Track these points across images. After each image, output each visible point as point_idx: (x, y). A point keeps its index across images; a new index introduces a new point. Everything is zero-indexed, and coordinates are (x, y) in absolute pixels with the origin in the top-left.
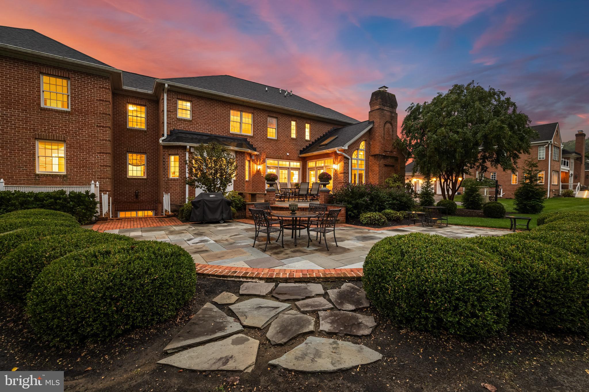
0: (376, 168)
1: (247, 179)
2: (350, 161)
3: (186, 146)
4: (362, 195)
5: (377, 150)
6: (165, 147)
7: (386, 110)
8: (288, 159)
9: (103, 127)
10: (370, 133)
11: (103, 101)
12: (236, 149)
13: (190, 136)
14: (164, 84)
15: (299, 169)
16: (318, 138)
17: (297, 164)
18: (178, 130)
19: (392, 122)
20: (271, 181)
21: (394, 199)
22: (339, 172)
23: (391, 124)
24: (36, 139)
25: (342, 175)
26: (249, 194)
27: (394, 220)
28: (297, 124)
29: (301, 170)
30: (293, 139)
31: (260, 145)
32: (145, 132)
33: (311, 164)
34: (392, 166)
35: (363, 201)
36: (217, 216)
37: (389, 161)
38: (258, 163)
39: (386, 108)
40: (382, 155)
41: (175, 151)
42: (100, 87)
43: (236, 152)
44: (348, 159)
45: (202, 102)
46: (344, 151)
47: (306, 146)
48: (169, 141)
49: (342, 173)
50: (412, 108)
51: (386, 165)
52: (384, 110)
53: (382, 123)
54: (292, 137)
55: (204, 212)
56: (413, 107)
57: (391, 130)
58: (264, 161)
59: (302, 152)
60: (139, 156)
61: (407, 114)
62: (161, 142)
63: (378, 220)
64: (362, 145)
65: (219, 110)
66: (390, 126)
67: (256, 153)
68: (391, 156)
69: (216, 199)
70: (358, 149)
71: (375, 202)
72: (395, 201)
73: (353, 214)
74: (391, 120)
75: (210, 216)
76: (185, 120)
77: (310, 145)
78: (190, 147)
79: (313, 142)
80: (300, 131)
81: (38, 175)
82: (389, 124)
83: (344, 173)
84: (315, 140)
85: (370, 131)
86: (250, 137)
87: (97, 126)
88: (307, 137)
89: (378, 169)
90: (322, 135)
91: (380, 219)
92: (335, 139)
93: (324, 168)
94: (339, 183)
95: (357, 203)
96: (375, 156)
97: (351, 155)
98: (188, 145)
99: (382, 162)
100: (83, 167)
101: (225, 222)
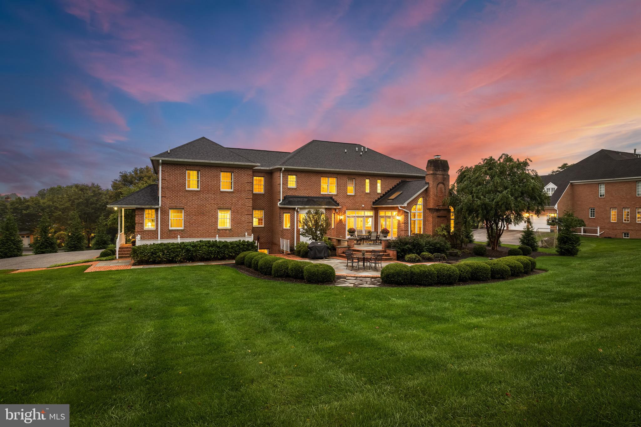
0: (431, 219)
1: (333, 227)
2: (409, 214)
3: (295, 208)
4: (406, 243)
5: (431, 206)
6: (280, 208)
7: (438, 174)
8: (363, 209)
9: (249, 199)
10: (426, 191)
11: (249, 183)
12: (326, 207)
13: (296, 200)
14: (282, 168)
15: (373, 216)
16: (388, 191)
17: (371, 213)
18: (289, 196)
19: (445, 182)
20: (352, 233)
21: (430, 245)
22: (401, 222)
23: (443, 184)
24: (219, 209)
25: (403, 224)
26: (336, 239)
27: (427, 259)
28: (370, 181)
29: (374, 217)
30: (367, 194)
31: (342, 201)
32: (263, 195)
33: (382, 213)
34: (445, 217)
35: (407, 247)
36: (322, 255)
37: (441, 213)
38: (341, 214)
39: (438, 173)
40: (435, 209)
41: (287, 211)
42: (247, 175)
43: (326, 209)
44: (408, 213)
45: (303, 175)
46: (404, 207)
47: (378, 198)
48: (284, 205)
49: (403, 223)
50: (461, 170)
51: (438, 217)
52: (437, 174)
53: (435, 185)
54: (366, 192)
55: (315, 253)
56: (463, 169)
57: (443, 189)
58: (345, 213)
59: (374, 203)
60: (259, 211)
61: (457, 175)
62: (279, 205)
63: (414, 259)
64: (421, 201)
65: (314, 178)
66: (443, 186)
67: (339, 207)
68: (444, 208)
69: (321, 245)
70: (416, 205)
71: (416, 248)
72: (431, 247)
73: (401, 255)
74: (444, 181)
75: (318, 255)
76: (293, 189)
77: (381, 197)
78: (298, 208)
79: (383, 194)
80: (373, 186)
81: (219, 230)
82: (442, 184)
83: (405, 223)
84: (386, 193)
85: (427, 189)
86: (335, 195)
87: (246, 198)
88: (379, 191)
89: (431, 220)
90: (391, 188)
91: (416, 258)
92: (400, 194)
93: (391, 217)
94: (401, 230)
95: (403, 248)
96: (429, 209)
97: (410, 210)
98: (296, 207)
99: (436, 214)
100: (239, 223)
101: (326, 259)
